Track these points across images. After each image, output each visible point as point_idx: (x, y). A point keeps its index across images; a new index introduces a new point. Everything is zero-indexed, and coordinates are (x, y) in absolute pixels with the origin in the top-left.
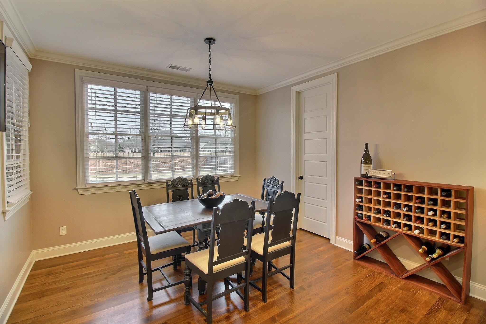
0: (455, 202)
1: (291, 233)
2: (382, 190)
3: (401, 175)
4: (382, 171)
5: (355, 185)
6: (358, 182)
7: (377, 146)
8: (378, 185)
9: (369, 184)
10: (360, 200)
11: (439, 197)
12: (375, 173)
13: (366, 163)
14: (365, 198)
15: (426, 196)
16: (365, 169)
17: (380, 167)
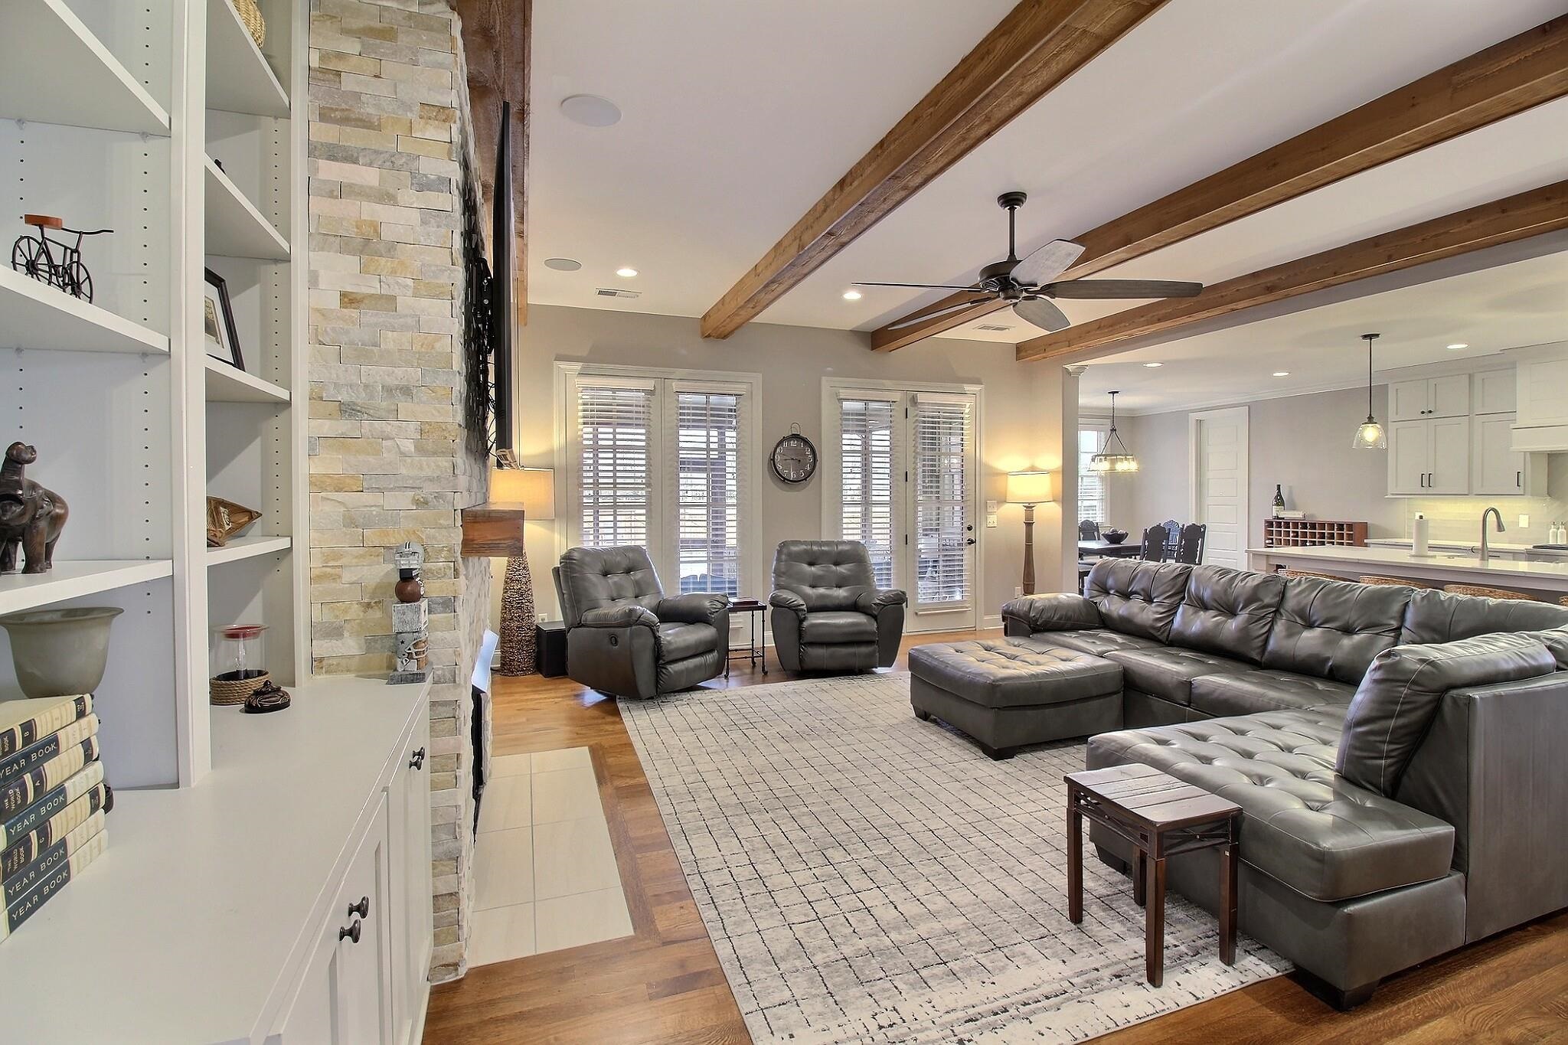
0: (1347, 534)
1: (1197, 560)
2: (1291, 530)
3: (1312, 516)
4: (1295, 512)
5: (1266, 527)
6: (1270, 524)
7: (1290, 487)
8: (1287, 525)
9: (1279, 525)
10: (1271, 541)
11: (1335, 532)
12: (1287, 514)
13: (1277, 505)
14: (1276, 539)
15: (1326, 531)
16: (1275, 511)
17: (1294, 508)
